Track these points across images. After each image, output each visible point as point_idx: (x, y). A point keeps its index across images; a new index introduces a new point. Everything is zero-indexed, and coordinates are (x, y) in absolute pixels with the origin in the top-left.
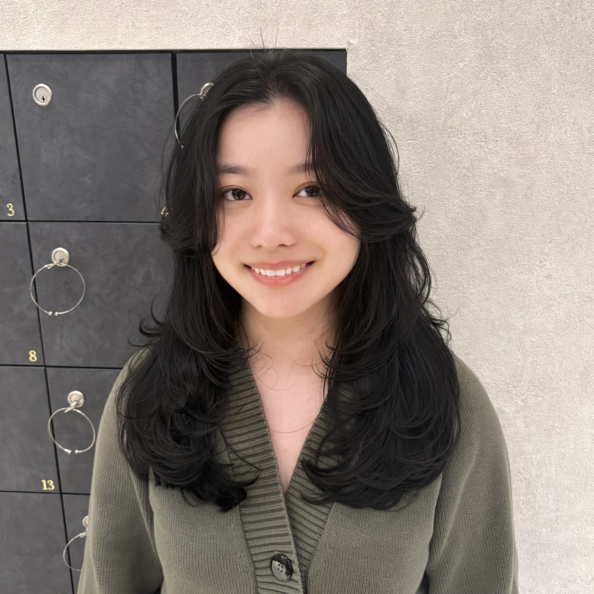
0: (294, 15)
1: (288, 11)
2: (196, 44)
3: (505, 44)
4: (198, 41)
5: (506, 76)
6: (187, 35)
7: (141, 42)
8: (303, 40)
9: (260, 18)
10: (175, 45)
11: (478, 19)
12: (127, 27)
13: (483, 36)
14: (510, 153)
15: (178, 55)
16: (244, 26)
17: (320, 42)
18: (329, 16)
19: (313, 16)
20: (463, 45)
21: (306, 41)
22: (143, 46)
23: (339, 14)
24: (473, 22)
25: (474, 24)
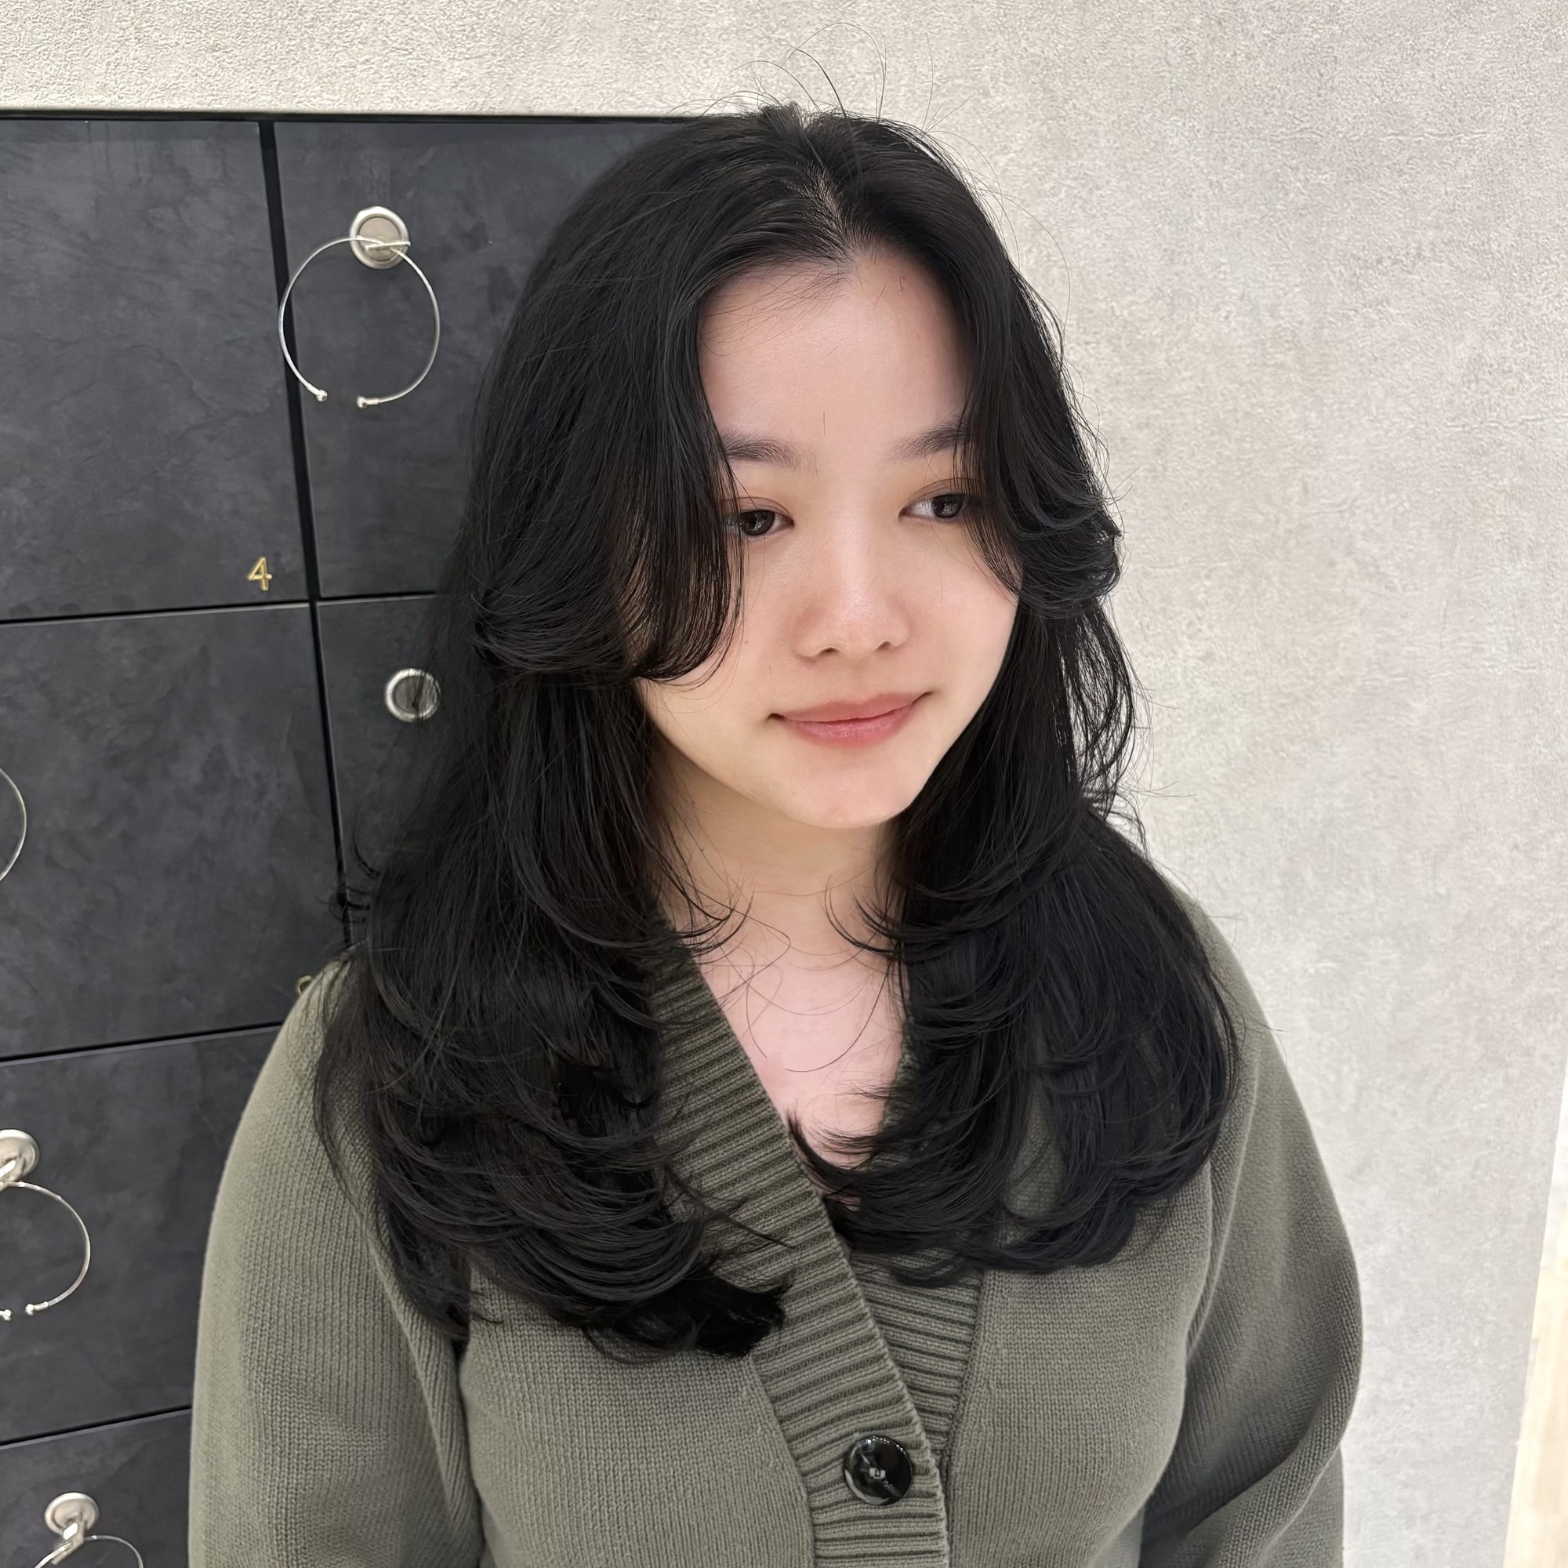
0: (597, 25)
1: (582, 14)
2: (331, 97)
3: (1093, 112)
4: (337, 88)
5: (1098, 188)
6: (304, 72)
7: (165, 88)
8: (623, 91)
9: (509, 29)
10: (270, 98)
11: (1032, 51)
12: (121, 43)
13: (1045, 90)
14: (1116, 370)
15: (278, 126)
16: (464, 50)
17: (669, 97)
18: (688, 29)
19: (647, 29)
20: (1004, 111)
21: (632, 95)
22: (175, 99)
23: (712, 25)
24: (1022, 57)
25: (1024, 62)
